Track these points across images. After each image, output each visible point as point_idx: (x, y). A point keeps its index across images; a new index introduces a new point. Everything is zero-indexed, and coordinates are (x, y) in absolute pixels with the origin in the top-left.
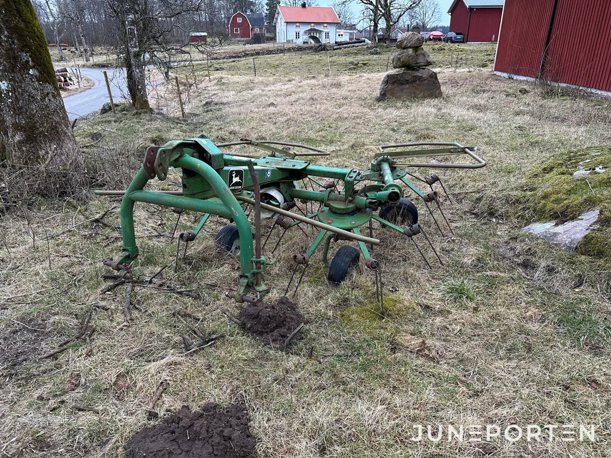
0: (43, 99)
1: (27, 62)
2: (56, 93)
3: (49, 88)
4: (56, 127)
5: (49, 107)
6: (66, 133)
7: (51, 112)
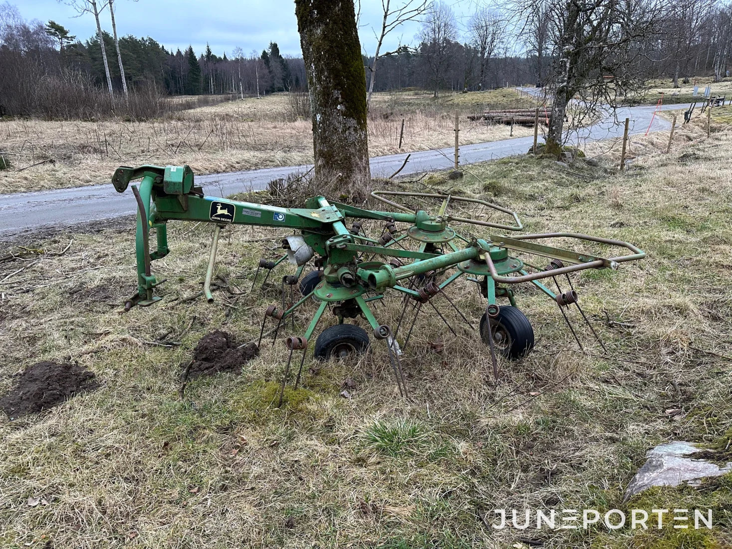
0: (344, 132)
1: (337, 98)
2: (358, 127)
3: (353, 122)
4: (350, 158)
5: (347, 139)
6: (357, 164)
7: (349, 144)
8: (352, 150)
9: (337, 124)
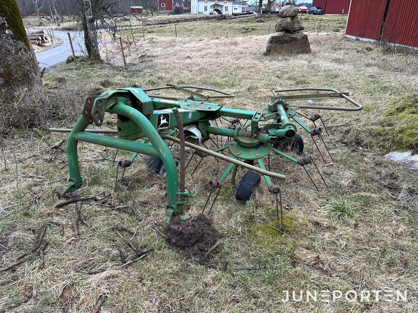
0: (17, 53)
1: (4, 24)
2: (27, 48)
3: (21, 44)
4: (27, 74)
5: (21, 59)
6: (35, 79)
7: (23, 62)
8: (28, 68)
9: (9, 47)
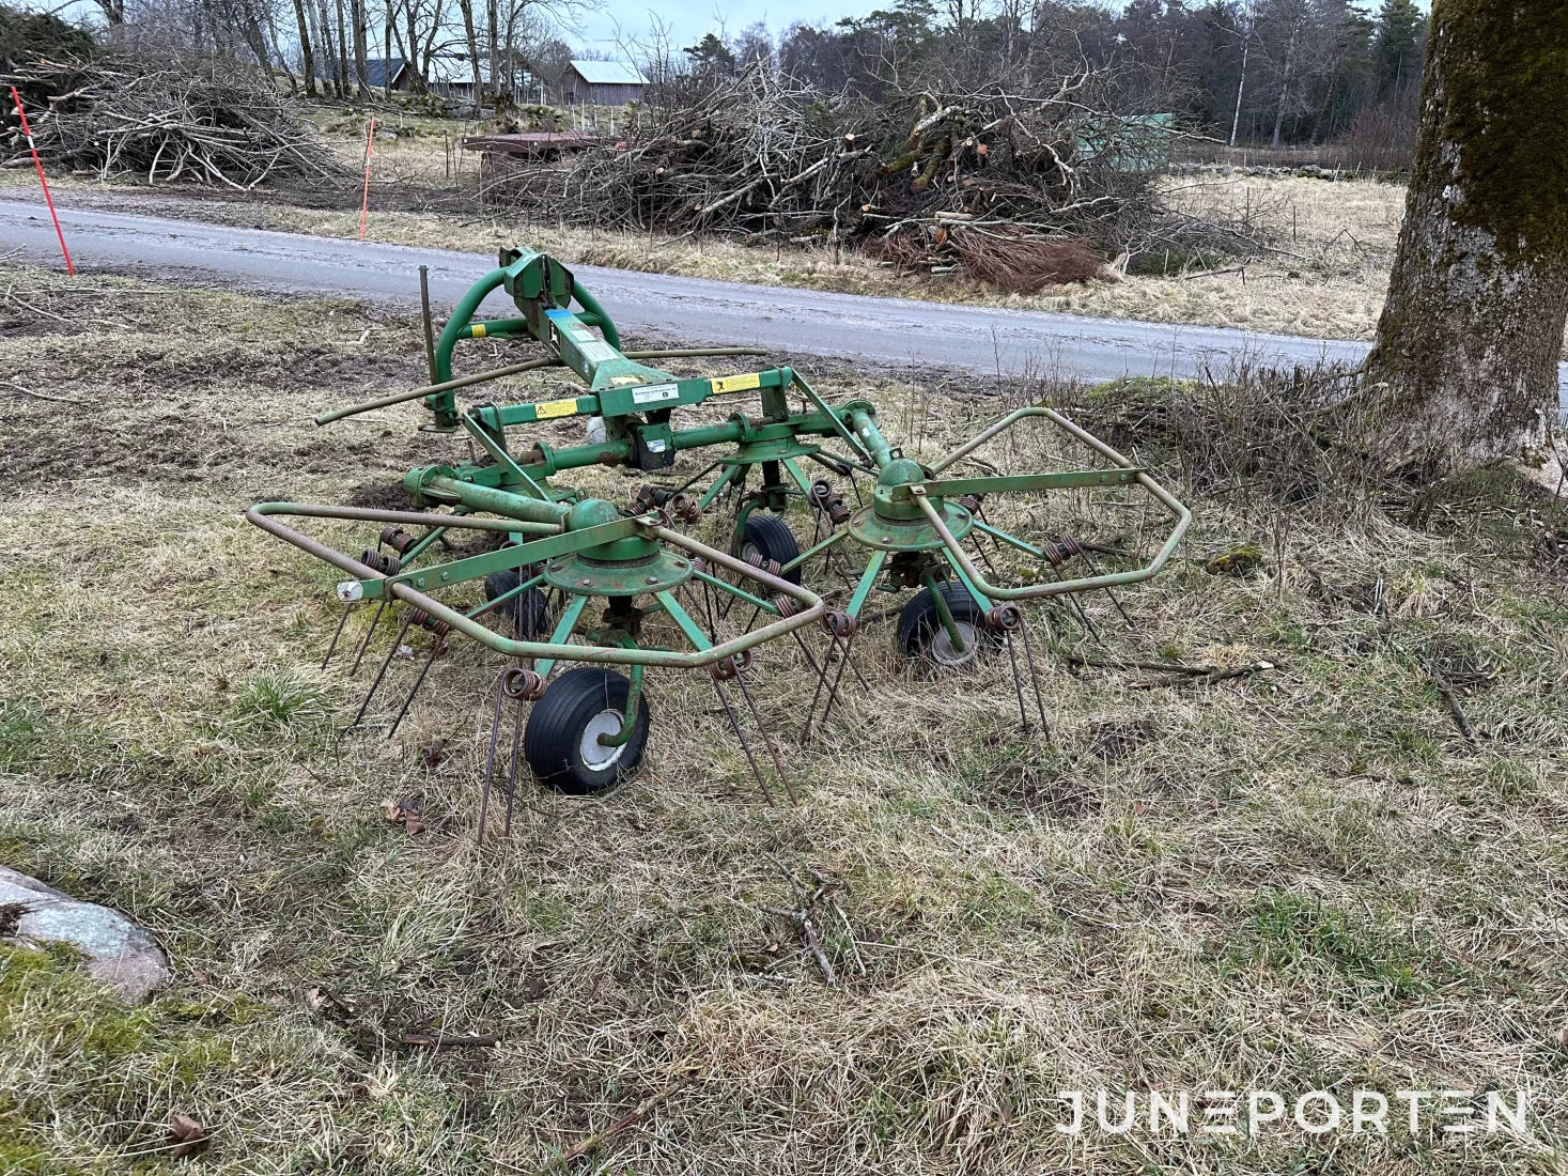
0: (1443, 265)
3: (1480, 241)
4: (1439, 345)
5: (1446, 290)
8: (1454, 324)
9: (1430, 241)
